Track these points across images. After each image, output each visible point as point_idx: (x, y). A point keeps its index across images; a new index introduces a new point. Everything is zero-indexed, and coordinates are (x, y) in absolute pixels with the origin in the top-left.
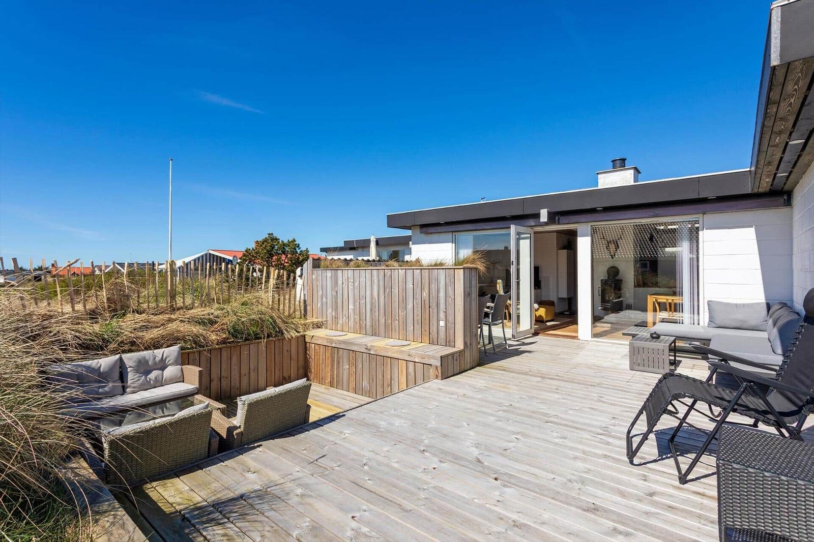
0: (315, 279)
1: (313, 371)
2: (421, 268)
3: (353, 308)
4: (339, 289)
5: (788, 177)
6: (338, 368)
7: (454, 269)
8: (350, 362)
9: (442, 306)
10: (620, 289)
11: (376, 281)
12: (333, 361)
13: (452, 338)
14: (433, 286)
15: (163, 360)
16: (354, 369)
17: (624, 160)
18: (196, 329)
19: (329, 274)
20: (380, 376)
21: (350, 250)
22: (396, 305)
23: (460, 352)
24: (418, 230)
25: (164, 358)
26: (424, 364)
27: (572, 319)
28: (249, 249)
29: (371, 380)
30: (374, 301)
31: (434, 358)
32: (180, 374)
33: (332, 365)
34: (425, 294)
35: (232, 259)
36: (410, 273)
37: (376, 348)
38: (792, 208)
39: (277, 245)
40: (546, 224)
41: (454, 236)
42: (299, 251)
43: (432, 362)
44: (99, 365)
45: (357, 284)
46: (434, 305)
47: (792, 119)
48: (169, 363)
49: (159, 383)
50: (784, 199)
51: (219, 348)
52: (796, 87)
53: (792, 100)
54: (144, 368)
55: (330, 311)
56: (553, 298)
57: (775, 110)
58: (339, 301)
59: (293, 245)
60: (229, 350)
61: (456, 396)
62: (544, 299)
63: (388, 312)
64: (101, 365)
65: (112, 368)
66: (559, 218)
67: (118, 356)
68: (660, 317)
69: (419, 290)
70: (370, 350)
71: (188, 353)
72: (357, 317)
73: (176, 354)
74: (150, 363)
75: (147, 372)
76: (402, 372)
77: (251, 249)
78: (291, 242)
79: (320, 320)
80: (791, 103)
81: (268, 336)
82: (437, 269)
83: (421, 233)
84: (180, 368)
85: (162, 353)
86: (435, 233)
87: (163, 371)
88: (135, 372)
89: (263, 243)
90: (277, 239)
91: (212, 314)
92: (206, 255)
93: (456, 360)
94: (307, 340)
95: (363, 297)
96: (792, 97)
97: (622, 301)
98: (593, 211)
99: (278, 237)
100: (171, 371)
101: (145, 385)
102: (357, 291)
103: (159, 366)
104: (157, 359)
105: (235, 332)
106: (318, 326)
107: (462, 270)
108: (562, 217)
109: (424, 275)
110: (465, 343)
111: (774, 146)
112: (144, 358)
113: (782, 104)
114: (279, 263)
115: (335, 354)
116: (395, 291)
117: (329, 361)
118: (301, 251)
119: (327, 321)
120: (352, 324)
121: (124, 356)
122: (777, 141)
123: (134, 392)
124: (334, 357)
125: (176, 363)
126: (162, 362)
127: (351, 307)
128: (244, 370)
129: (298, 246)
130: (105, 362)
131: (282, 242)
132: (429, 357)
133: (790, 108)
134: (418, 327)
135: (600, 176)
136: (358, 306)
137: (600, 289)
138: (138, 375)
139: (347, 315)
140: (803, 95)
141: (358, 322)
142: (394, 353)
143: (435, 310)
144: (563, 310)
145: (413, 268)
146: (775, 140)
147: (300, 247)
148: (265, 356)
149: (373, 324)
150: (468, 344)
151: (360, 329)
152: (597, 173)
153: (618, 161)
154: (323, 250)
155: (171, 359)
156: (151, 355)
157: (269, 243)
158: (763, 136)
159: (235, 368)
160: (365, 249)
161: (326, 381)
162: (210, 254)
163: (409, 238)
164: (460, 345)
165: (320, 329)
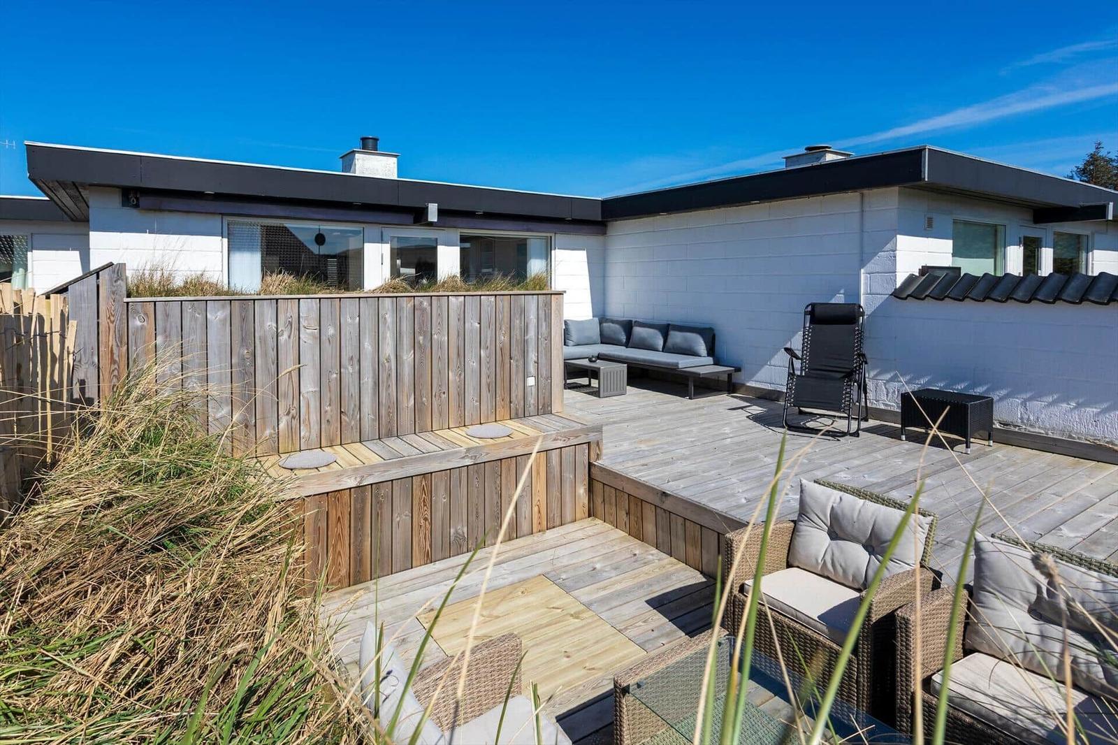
2: (497, 292)
8: (417, 502)
9: (532, 354)
13: (547, 400)
14: (518, 323)
16: (428, 512)
17: (376, 140)
20: (492, 500)
22: (442, 364)
26: (576, 445)
31: (593, 430)
34: (503, 337)
36: (472, 302)
38: (606, 236)
41: (225, 224)
43: (591, 437)
45: (330, 331)
46: (518, 354)
69: (490, 332)
83: (124, 205)
102: (330, 348)
109: (501, 305)
116: (441, 338)
117: (340, 528)
134: (488, 396)
136: (334, 383)
139: (293, 412)
143: (520, 362)
153: (371, 140)
164: (558, 408)
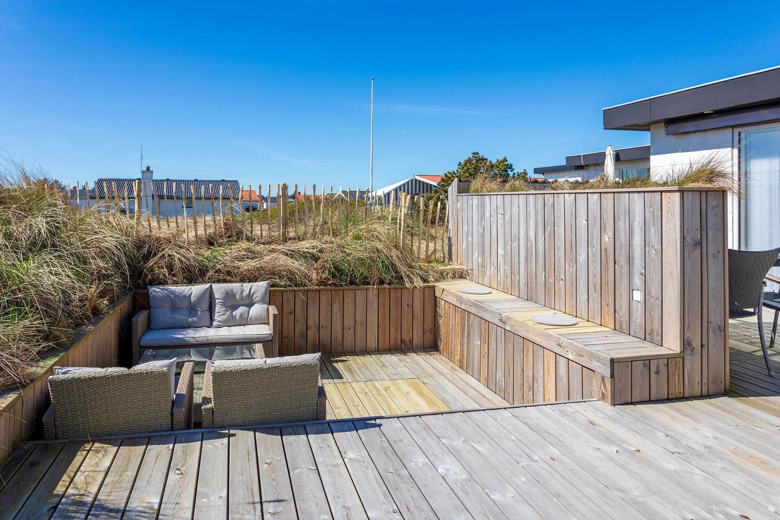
0: (460, 208)
1: (442, 339)
3: (503, 253)
4: (487, 223)
6: (468, 342)
7: (661, 192)
8: (482, 336)
9: (638, 262)
11: (532, 212)
12: (463, 330)
13: (656, 326)
14: (622, 225)
15: (250, 295)
16: (487, 348)
18: (294, 264)
19: (475, 200)
20: (518, 370)
21: (576, 169)
22: (561, 254)
23: (669, 358)
24: (661, 130)
25: (251, 293)
26: (583, 366)
29: (507, 375)
30: (529, 244)
31: (598, 359)
32: (265, 315)
33: (463, 337)
34: (607, 238)
36: (582, 198)
37: (512, 323)
39: (483, 166)
41: (736, 135)
43: (595, 365)
44: (190, 292)
45: (507, 218)
46: (622, 260)
48: (256, 299)
49: (244, 321)
51: (316, 290)
54: (231, 302)
55: (475, 256)
58: (487, 242)
59: (504, 166)
60: (330, 293)
61: (615, 449)
63: (550, 266)
64: (192, 292)
65: (200, 298)
67: (208, 285)
69: (596, 231)
70: (505, 323)
71: (282, 292)
72: (508, 268)
73: (262, 290)
74: (237, 297)
75: (234, 307)
76: (549, 371)
78: (501, 162)
79: (465, 267)
81: (382, 282)
82: (629, 192)
83: (667, 134)
84: (266, 308)
85: (250, 287)
86: (694, 132)
87: (250, 308)
88: (221, 305)
89: (466, 165)
90: (483, 159)
91: (317, 247)
92: (412, 180)
93: (657, 372)
94: (438, 294)
95: (515, 237)
99: (485, 157)
100: (257, 310)
101: (230, 320)
102: (508, 227)
103: (247, 302)
104: (245, 294)
105: (337, 272)
106: (461, 275)
107: (678, 194)
109: (605, 202)
110: (686, 343)
112: (232, 291)
115: (465, 320)
116: (560, 231)
117: (458, 329)
119: (472, 270)
120: (502, 279)
121: (215, 286)
123: (219, 327)
124: (465, 323)
125: (262, 301)
126: (249, 297)
127: (501, 252)
128: (349, 322)
129: (511, 167)
130: (196, 290)
131: (490, 162)
132: (593, 356)
134: (595, 296)
136: (509, 251)
138: (224, 309)
139: (495, 264)
141: (509, 275)
142: (538, 335)
143: (625, 269)
145: (587, 191)
147: (513, 168)
148: (376, 308)
149: (529, 282)
150: (696, 343)
151: (511, 288)
154: (537, 171)
155: (258, 296)
156: (239, 288)
157: (473, 164)
159: (337, 317)
160: (597, 168)
161: (456, 358)
162: (416, 180)
164: (672, 344)
165: (463, 281)
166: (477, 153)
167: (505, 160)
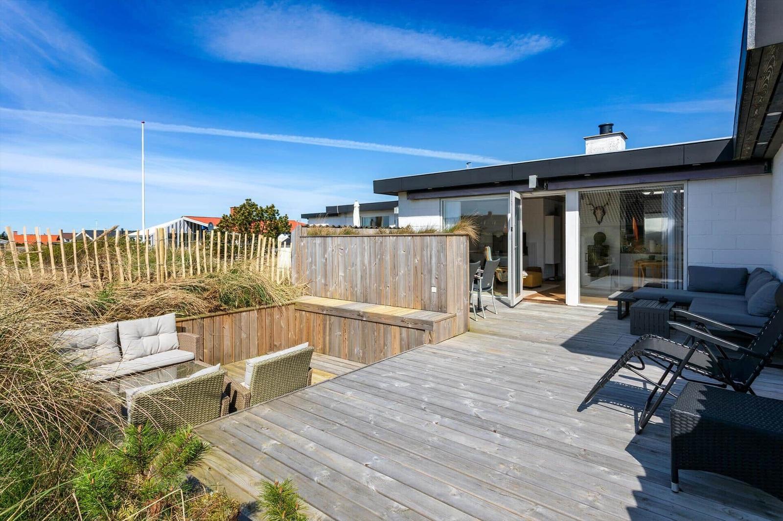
2: (413, 234)
3: (343, 275)
4: (329, 257)
5: (768, 146)
6: (330, 335)
7: (446, 235)
8: (342, 329)
9: (434, 272)
10: (606, 255)
11: (367, 248)
12: (325, 328)
13: (443, 303)
14: (425, 253)
15: (157, 328)
16: (346, 335)
17: (611, 125)
18: (189, 297)
19: (318, 240)
20: (373, 342)
21: (334, 216)
22: (387, 271)
23: (452, 317)
24: (404, 197)
25: (159, 326)
26: (417, 329)
27: (558, 286)
28: (227, 216)
29: (363, 346)
30: (364, 268)
31: (427, 323)
32: (176, 341)
33: (324, 333)
34: (417, 261)
35: (207, 226)
36: (401, 240)
37: (368, 315)
38: (772, 174)
39: (255, 211)
40: (535, 190)
41: (442, 203)
42: (278, 218)
43: (425, 327)
45: (346, 252)
46: (426, 272)
47: (768, 94)
50: (766, 166)
52: (771, 66)
53: (768, 78)
55: (320, 278)
56: (540, 264)
57: (752, 86)
58: (329, 268)
59: (272, 211)
62: (531, 265)
63: (380, 278)
66: (547, 185)
67: (115, 324)
68: (645, 282)
69: (410, 257)
70: (362, 316)
72: (347, 284)
74: (146, 330)
76: (395, 338)
77: (229, 216)
78: (270, 208)
80: (767, 80)
82: (429, 236)
83: (408, 199)
84: (176, 335)
85: (157, 321)
86: (422, 199)
88: (132, 339)
89: (241, 209)
90: (255, 205)
91: (203, 282)
92: (180, 222)
94: (297, 307)
95: (353, 264)
96: (768, 75)
97: (608, 267)
98: (581, 177)
99: (256, 203)
103: (154, 332)
104: (153, 327)
105: (228, 300)
108: (550, 183)
109: (416, 241)
111: (754, 117)
112: (140, 326)
113: (759, 81)
114: (258, 229)
115: (326, 321)
116: (387, 258)
117: (320, 329)
118: (280, 218)
120: (343, 292)
121: (120, 324)
122: (756, 113)
123: (131, 359)
124: (326, 324)
125: (171, 330)
127: (341, 274)
129: (277, 213)
130: (103, 329)
131: (261, 208)
132: (423, 322)
133: (767, 85)
134: (409, 293)
135: (587, 142)
136: (348, 273)
137: (587, 255)
139: (337, 283)
140: (778, 74)
141: (348, 289)
142: (387, 319)
143: (427, 277)
144: (549, 277)
145: (405, 235)
146: (754, 113)
147: (279, 213)
148: (256, 324)
149: (364, 290)
150: (460, 309)
151: (351, 296)
152: (585, 139)
153: (605, 127)
154: (304, 216)
155: (166, 327)
156: (147, 322)
157: (247, 209)
158: (743, 108)
160: (348, 216)
162: (184, 220)
163: (396, 204)
164: (451, 311)
166: (250, 200)
167: (273, 206)
